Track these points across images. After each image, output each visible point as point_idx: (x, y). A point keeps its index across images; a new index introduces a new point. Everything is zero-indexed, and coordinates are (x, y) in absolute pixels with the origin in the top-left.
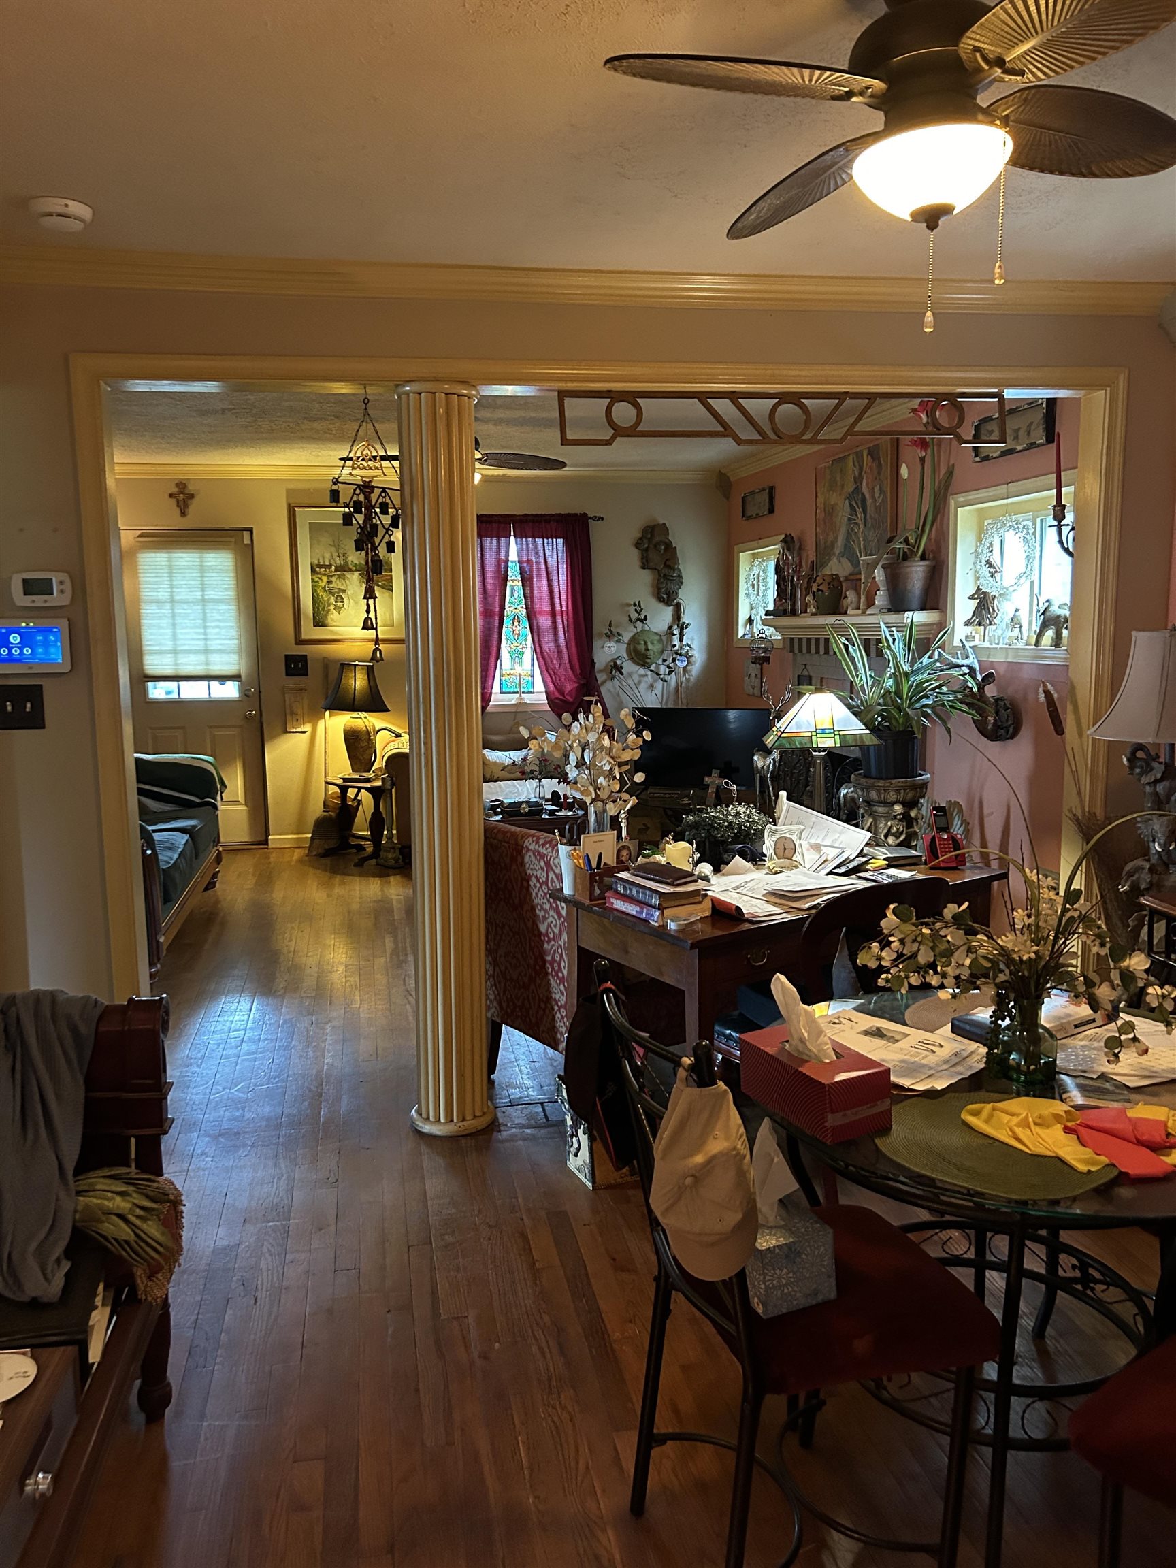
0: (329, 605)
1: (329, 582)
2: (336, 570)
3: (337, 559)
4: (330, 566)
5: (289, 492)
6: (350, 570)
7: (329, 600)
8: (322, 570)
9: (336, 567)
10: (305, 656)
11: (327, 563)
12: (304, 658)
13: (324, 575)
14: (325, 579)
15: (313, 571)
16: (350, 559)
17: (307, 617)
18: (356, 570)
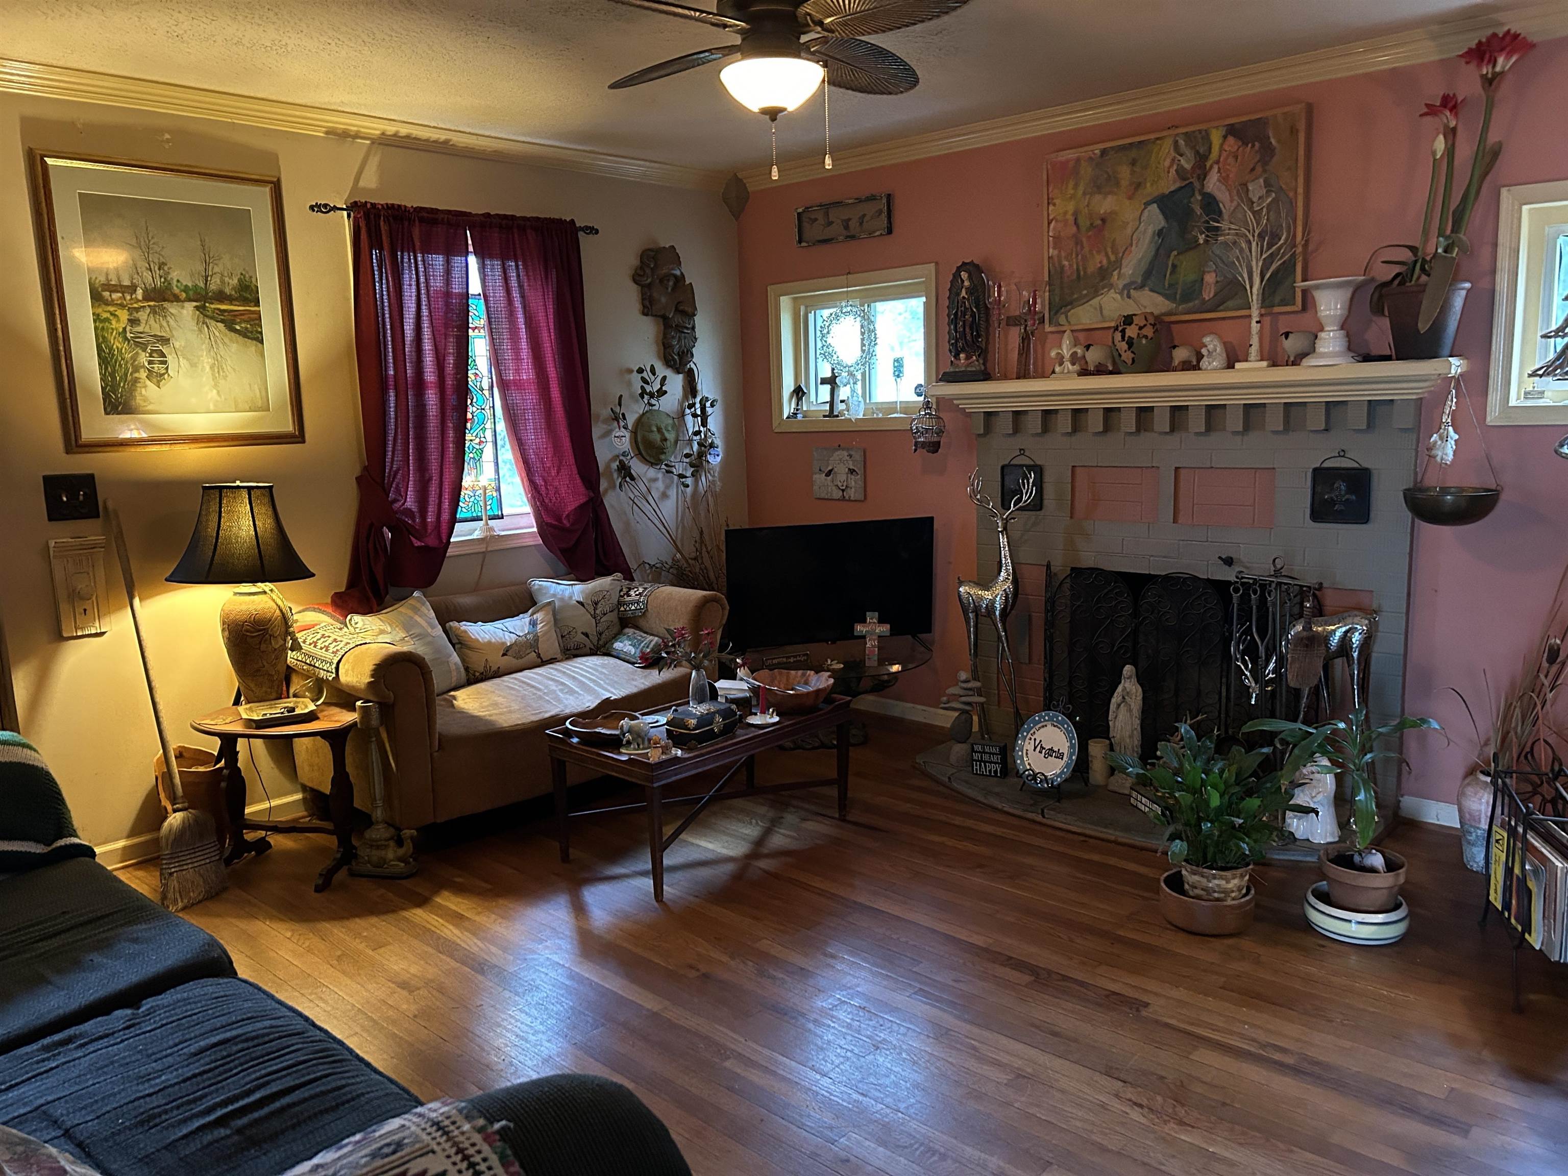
0: (136, 370)
1: (133, 322)
2: (146, 298)
3: (148, 276)
4: (133, 289)
5: (29, 125)
6: (177, 299)
7: (134, 358)
8: (116, 296)
9: (145, 291)
10: (92, 476)
11: (126, 283)
12: (88, 481)
13: (122, 306)
14: (124, 315)
15: (96, 297)
16: (174, 275)
17: (90, 393)
18: (190, 300)
